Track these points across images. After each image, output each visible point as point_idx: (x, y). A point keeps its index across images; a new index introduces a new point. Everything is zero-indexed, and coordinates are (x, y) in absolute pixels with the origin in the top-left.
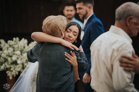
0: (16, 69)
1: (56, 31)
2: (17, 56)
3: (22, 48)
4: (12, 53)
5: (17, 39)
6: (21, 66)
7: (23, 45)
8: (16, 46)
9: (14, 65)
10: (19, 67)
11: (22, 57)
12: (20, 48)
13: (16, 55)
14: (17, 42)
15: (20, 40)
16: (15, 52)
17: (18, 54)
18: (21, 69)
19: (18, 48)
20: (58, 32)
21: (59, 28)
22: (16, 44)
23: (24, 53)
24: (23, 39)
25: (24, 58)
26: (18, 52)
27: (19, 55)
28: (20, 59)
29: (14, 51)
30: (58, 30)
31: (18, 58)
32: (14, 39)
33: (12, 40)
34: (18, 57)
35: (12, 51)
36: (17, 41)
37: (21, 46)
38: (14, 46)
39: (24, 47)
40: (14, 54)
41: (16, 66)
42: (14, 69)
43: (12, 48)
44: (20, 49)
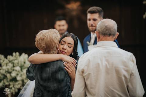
0: (15, 87)
1: (51, 45)
2: (16, 73)
3: (23, 63)
4: (11, 69)
5: (17, 53)
6: (20, 82)
7: (23, 60)
8: (16, 62)
9: (14, 82)
10: (19, 84)
11: (22, 73)
12: (20, 63)
13: (16, 71)
14: (17, 58)
15: (20, 55)
16: (15, 68)
17: (17, 70)
18: (21, 87)
19: (18, 63)
20: (54, 45)
21: (54, 41)
22: (16, 60)
23: (24, 69)
24: (23, 54)
25: (24, 74)
26: (18, 68)
27: (19, 71)
28: (20, 75)
29: (14, 66)
30: (53, 43)
31: (17, 75)
32: (14, 54)
33: (12, 55)
34: (18, 73)
35: (11, 67)
36: (17, 56)
37: (21, 62)
38: (13, 61)
39: (25, 63)
40: (14, 70)
41: (15, 83)
42: (14, 87)
43: (12, 63)
44: (20, 65)
